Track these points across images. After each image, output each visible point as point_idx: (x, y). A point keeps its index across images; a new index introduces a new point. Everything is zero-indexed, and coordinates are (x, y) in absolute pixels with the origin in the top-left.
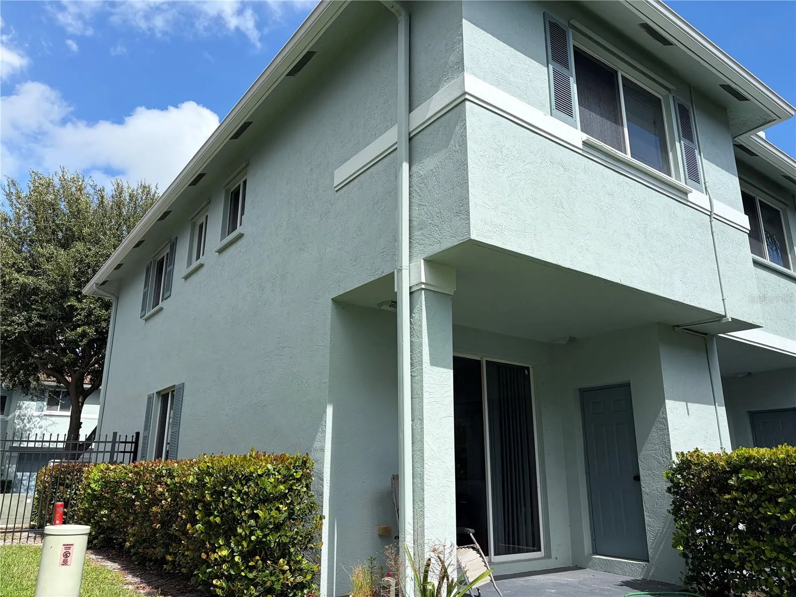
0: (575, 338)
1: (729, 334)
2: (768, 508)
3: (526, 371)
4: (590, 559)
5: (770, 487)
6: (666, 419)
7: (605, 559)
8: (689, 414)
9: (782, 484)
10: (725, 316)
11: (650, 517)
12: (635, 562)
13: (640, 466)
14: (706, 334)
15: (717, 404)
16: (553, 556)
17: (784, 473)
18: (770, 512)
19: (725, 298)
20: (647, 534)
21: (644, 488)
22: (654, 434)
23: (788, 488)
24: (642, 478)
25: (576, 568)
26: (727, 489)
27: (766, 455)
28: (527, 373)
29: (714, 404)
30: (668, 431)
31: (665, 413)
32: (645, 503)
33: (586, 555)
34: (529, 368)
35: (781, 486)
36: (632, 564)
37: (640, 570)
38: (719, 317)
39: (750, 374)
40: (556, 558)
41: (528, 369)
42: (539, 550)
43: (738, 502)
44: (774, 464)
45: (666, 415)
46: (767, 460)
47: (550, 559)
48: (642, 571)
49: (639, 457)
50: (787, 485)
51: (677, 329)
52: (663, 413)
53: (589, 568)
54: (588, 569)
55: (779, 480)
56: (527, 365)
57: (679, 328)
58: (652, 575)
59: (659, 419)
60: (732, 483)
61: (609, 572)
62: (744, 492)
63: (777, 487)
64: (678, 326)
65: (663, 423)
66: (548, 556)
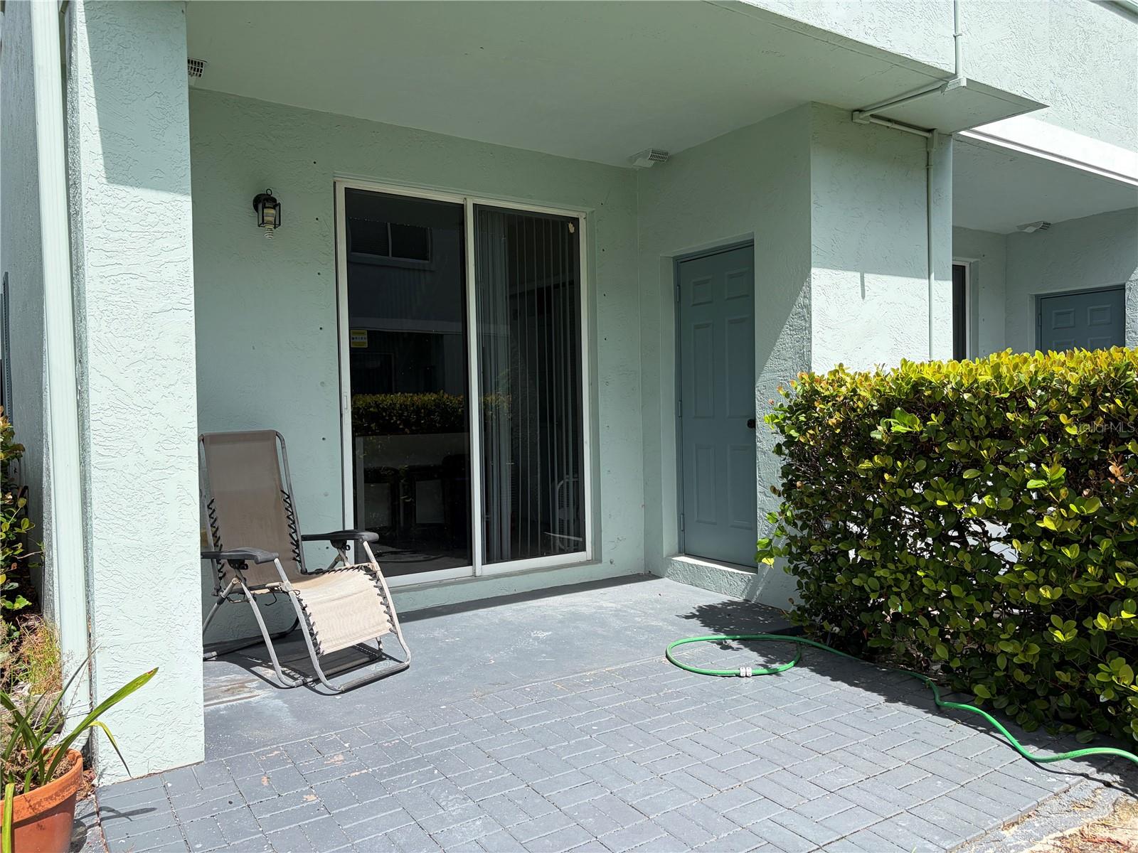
0: (667, 154)
1: (976, 129)
2: (941, 491)
3: (571, 226)
4: (670, 563)
5: (950, 446)
6: (808, 308)
7: (692, 565)
8: (863, 297)
9: (976, 439)
10: (955, 75)
11: (765, 495)
12: (736, 571)
13: (757, 402)
14: (930, 131)
15: (933, 276)
16: (605, 558)
17: (982, 417)
18: (944, 499)
19: (960, 32)
20: (758, 523)
21: (760, 442)
22: (786, 339)
23: (988, 449)
24: (758, 423)
25: (649, 575)
26: (868, 448)
27: (952, 376)
28: (572, 229)
29: (927, 276)
30: (810, 333)
31: (808, 296)
32: (759, 468)
33: (664, 556)
34: (578, 219)
35: (972, 444)
36: (731, 574)
37: (743, 585)
38: (941, 80)
39: (1046, 226)
40: (611, 563)
41: (575, 221)
42: (584, 550)
43: (886, 476)
44: (966, 396)
45: (810, 299)
46: (952, 388)
47: (599, 565)
48: (746, 588)
49: (757, 385)
50: (988, 442)
51: (859, 118)
52: (805, 297)
53: (668, 577)
54: (666, 580)
55: (972, 431)
56: (574, 215)
57: (862, 116)
58: (761, 595)
59: (795, 309)
60: (879, 437)
61: (696, 586)
62: (898, 455)
63: (963, 447)
64: (860, 111)
65: (804, 316)
66: (597, 559)
